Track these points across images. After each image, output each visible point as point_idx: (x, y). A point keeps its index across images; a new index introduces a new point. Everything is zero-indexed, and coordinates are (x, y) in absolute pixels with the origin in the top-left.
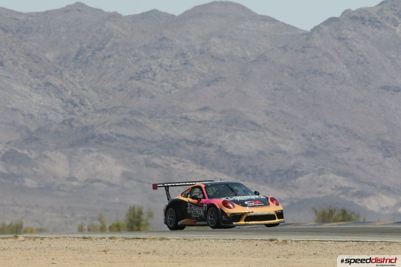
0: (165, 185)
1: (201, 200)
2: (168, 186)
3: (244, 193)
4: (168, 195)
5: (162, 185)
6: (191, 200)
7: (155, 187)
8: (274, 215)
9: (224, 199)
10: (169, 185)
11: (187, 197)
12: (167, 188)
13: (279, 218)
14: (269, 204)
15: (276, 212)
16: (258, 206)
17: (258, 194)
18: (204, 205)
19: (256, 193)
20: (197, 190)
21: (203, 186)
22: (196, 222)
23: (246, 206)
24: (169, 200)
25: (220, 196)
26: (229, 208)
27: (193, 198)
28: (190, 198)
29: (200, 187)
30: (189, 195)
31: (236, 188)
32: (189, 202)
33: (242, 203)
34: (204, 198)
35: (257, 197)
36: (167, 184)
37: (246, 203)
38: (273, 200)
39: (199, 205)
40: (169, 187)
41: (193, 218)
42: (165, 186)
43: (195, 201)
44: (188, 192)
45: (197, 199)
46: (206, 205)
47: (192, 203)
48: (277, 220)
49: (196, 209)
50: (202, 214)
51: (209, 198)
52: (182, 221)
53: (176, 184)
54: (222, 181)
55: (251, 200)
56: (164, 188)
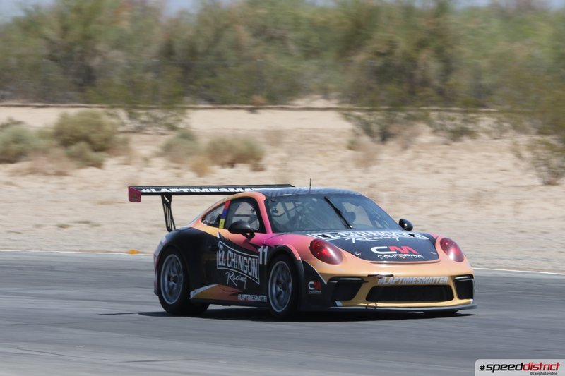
0: (163, 190)
1: (252, 235)
2: (169, 195)
3: (369, 224)
4: (169, 217)
5: (154, 191)
6: (226, 233)
7: (135, 194)
8: (447, 288)
9: (315, 236)
10: (173, 190)
11: (216, 225)
12: (167, 198)
13: (460, 297)
14: (437, 256)
15: (454, 278)
16: (408, 259)
17: (409, 228)
18: (260, 250)
19: (404, 225)
20: (245, 209)
21: (261, 199)
22: (236, 294)
23: (373, 258)
24: (169, 230)
25: (304, 229)
26: (328, 260)
27: (233, 228)
28: (225, 228)
29: (251, 201)
30: (222, 221)
31: (348, 207)
32: (222, 238)
33: (363, 251)
34: (262, 229)
35: (405, 234)
36: (168, 187)
37: (374, 250)
38: (446, 244)
39: (249, 249)
40: (174, 197)
41: (231, 284)
42: (162, 194)
43: (238, 237)
44: (220, 211)
45: (244, 231)
46: (266, 250)
47: (228, 242)
48: (456, 302)
49: (240, 261)
50: (255, 272)
51: (275, 230)
52: (201, 290)
53: (192, 190)
54: (313, 188)
55: (389, 243)
56: (159, 197)
